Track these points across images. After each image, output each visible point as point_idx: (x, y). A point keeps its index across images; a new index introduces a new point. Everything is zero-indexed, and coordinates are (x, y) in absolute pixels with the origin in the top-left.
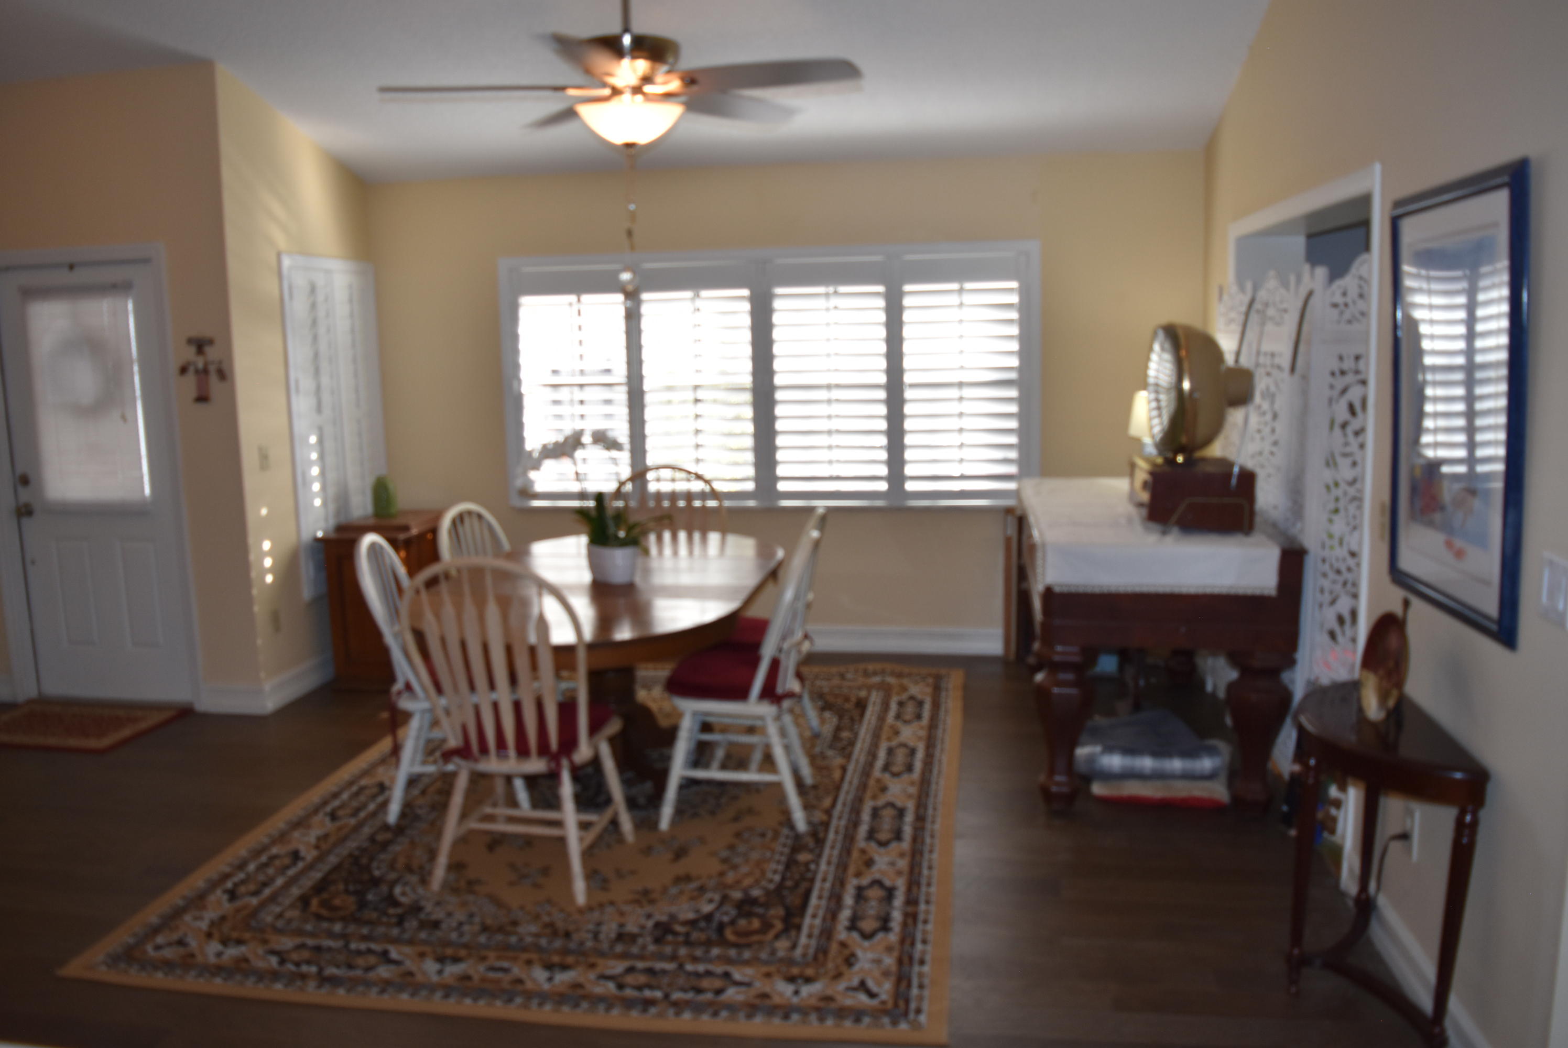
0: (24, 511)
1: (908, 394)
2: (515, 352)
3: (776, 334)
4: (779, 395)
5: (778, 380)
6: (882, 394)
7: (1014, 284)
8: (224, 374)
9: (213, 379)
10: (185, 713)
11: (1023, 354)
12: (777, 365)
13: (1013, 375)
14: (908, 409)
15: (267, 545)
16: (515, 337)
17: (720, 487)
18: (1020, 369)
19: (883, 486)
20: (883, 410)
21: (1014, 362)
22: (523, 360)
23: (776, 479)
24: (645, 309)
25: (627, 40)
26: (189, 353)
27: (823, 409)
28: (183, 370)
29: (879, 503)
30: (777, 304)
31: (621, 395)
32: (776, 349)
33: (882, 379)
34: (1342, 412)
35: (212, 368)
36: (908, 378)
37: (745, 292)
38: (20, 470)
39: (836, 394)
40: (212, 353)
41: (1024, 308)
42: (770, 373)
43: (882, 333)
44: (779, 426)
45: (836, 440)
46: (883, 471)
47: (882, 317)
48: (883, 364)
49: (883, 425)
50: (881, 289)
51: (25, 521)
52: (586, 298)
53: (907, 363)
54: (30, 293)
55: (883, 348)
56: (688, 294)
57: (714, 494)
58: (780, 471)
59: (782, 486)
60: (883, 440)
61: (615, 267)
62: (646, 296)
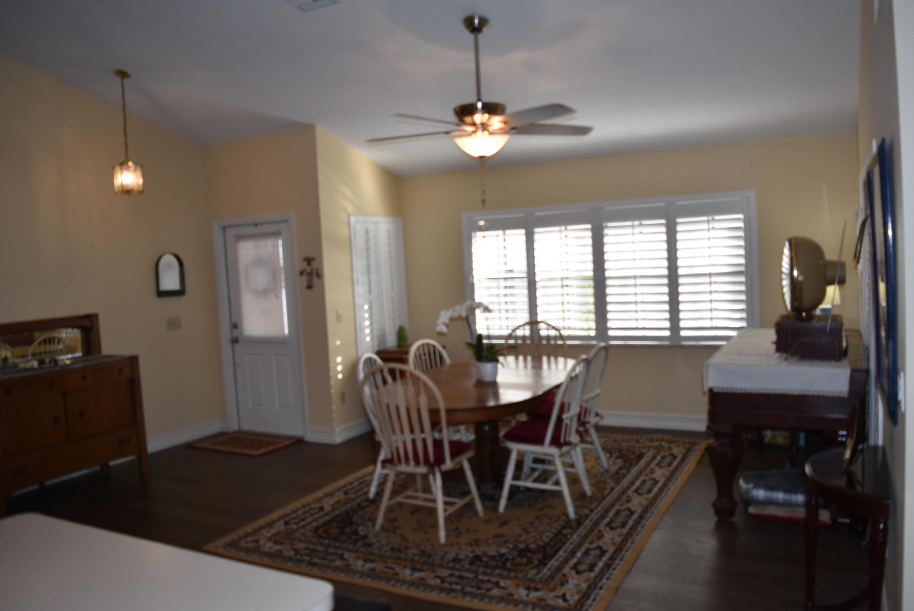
0: (235, 341)
1: (681, 280)
3: (606, 248)
4: (608, 282)
5: (607, 274)
6: (665, 281)
7: (741, 216)
8: (319, 275)
9: (315, 279)
10: (299, 442)
11: (747, 257)
12: (607, 265)
13: (742, 269)
14: (681, 289)
15: (339, 359)
17: (564, 333)
18: (746, 265)
19: (667, 333)
20: (666, 290)
21: (742, 261)
22: (475, 265)
23: (608, 329)
24: (536, 237)
25: (479, 105)
26: (304, 265)
27: (632, 290)
28: (302, 273)
29: (665, 343)
30: (606, 232)
31: (524, 283)
32: (606, 257)
33: (665, 272)
35: (314, 272)
36: (680, 272)
37: (589, 226)
38: (234, 321)
39: (639, 281)
40: (314, 265)
41: (747, 230)
42: (603, 270)
43: (665, 246)
44: (609, 299)
45: (640, 307)
46: (667, 324)
47: (664, 237)
48: (665, 263)
49: (666, 298)
50: (663, 221)
51: (236, 346)
52: (508, 232)
53: (680, 263)
54: (239, 238)
55: (665, 254)
56: (561, 228)
57: (561, 337)
58: (610, 324)
59: (611, 333)
60: (667, 307)
61: (521, 215)
62: (537, 230)
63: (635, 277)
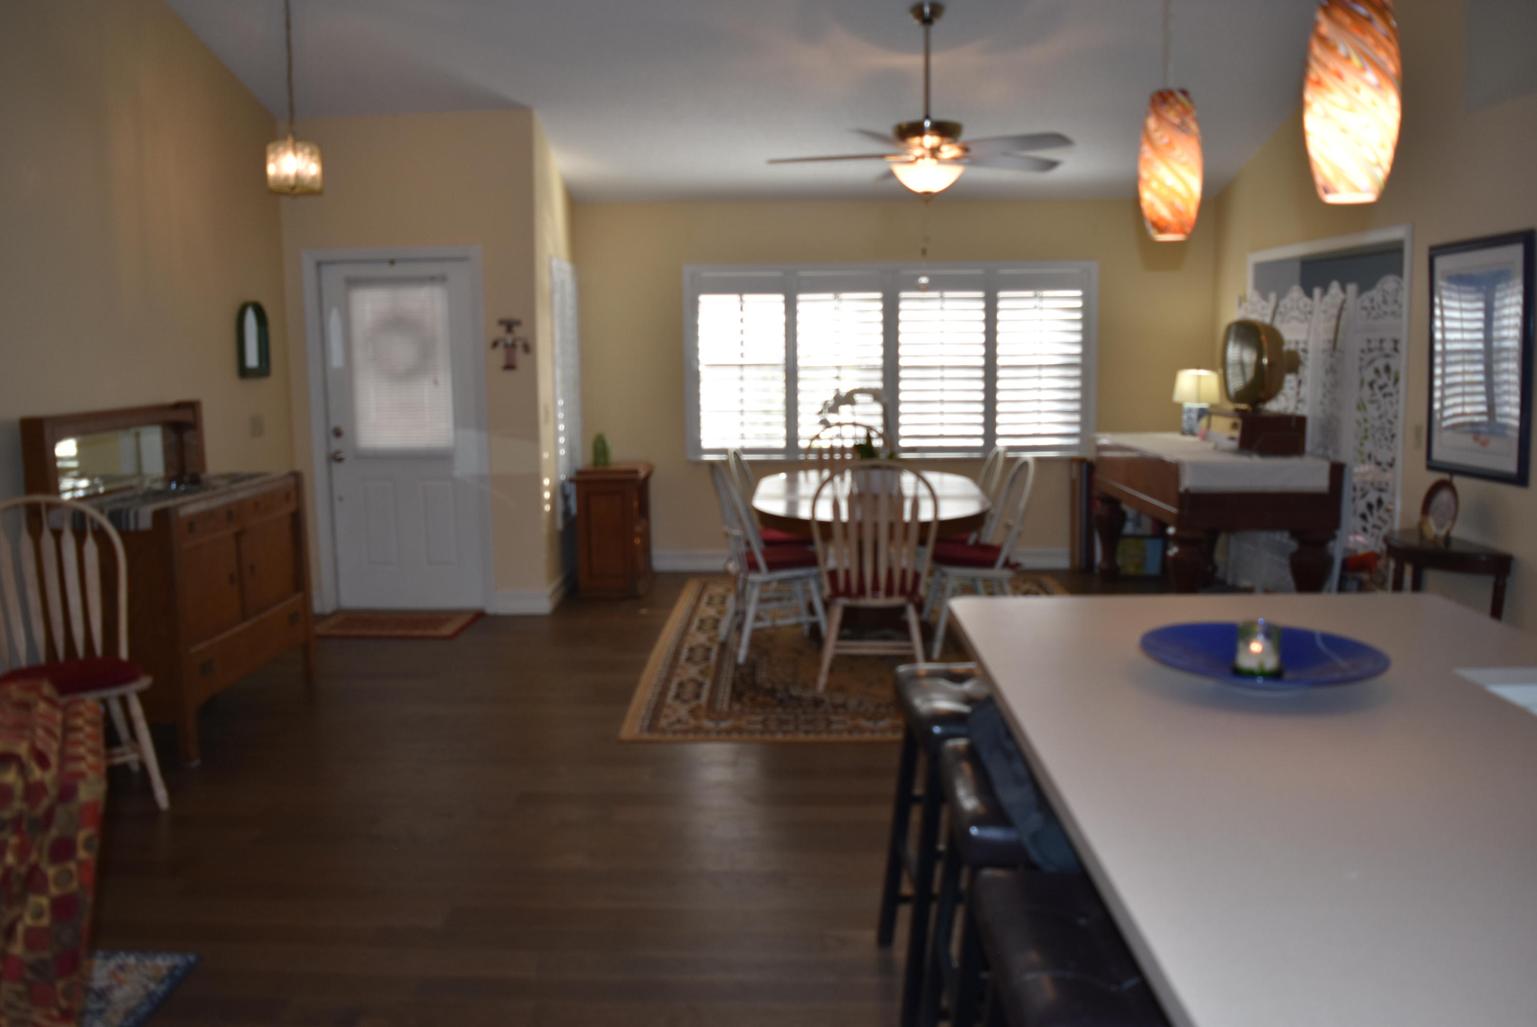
0: (336, 458)
1: (1000, 373)
2: (696, 338)
3: (901, 327)
4: (902, 374)
5: (902, 362)
6: (980, 373)
7: (1078, 293)
8: (528, 348)
9: (519, 352)
10: (479, 616)
11: (1085, 343)
12: (901, 351)
13: (1077, 360)
14: (999, 385)
15: (546, 482)
16: (695, 327)
18: (1083, 355)
19: (980, 443)
20: (981, 385)
21: (1078, 350)
22: (701, 344)
23: (898, 437)
24: (800, 307)
25: (927, 124)
26: (500, 332)
27: (938, 384)
28: (495, 344)
29: (976, 455)
30: (902, 305)
32: (901, 339)
33: (981, 362)
34: (1369, 375)
35: (519, 344)
36: (1000, 362)
37: (878, 295)
38: (334, 423)
39: (947, 373)
40: (518, 332)
41: (1086, 311)
42: (896, 357)
43: (982, 327)
44: (902, 397)
45: (946, 408)
46: (980, 431)
47: (982, 316)
48: (982, 350)
49: (981, 396)
50: (980, 294)
51: (336, 466)
52: (747, 297)
53: (999, 350)
54: (354, 283)
55: (982, 339)
56: (830, 296)
58: (902, 431)
59: (903, 443)
60: (981, 408)
61: (777, 274)
62: (801, 297)
63: (942, 367)
